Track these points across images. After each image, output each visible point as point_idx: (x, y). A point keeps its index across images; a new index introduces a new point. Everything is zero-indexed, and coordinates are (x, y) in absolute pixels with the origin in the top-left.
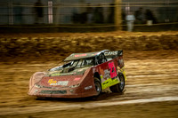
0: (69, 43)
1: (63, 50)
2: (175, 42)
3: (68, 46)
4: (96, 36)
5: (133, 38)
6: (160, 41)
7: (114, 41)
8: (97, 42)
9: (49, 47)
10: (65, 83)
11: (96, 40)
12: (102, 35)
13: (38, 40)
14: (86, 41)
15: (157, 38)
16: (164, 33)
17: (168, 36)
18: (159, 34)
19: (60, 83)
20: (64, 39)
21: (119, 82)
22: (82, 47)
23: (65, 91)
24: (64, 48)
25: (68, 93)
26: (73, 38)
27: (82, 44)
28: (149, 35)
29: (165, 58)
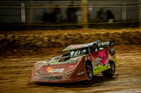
0: (42, 40)
1: (36, 46)
2: (134, 37)
3: (40, 43)
4: (66, 33)
5: (98, 35)
6: (122, 37)
7: (82, 37)
8: (66, 39)
9: (23, 43)
10: (61, 70)
11: (65, 36)
12: (70, 32)
13: (13, 37)
14: (57, 38)
15: (119, 34)
16: (125, 30)
17: (128, 33)
18: (121, 31)
19: (57, 70)
20: (36, 36)
21: (109, 67)
22: (53, 43)
23: (61, 77)
24: (37, 44)
25: (64, 79)
26: (45, 35)
27: (53, 40)
28: (112, 31)
29: (127, 52)
